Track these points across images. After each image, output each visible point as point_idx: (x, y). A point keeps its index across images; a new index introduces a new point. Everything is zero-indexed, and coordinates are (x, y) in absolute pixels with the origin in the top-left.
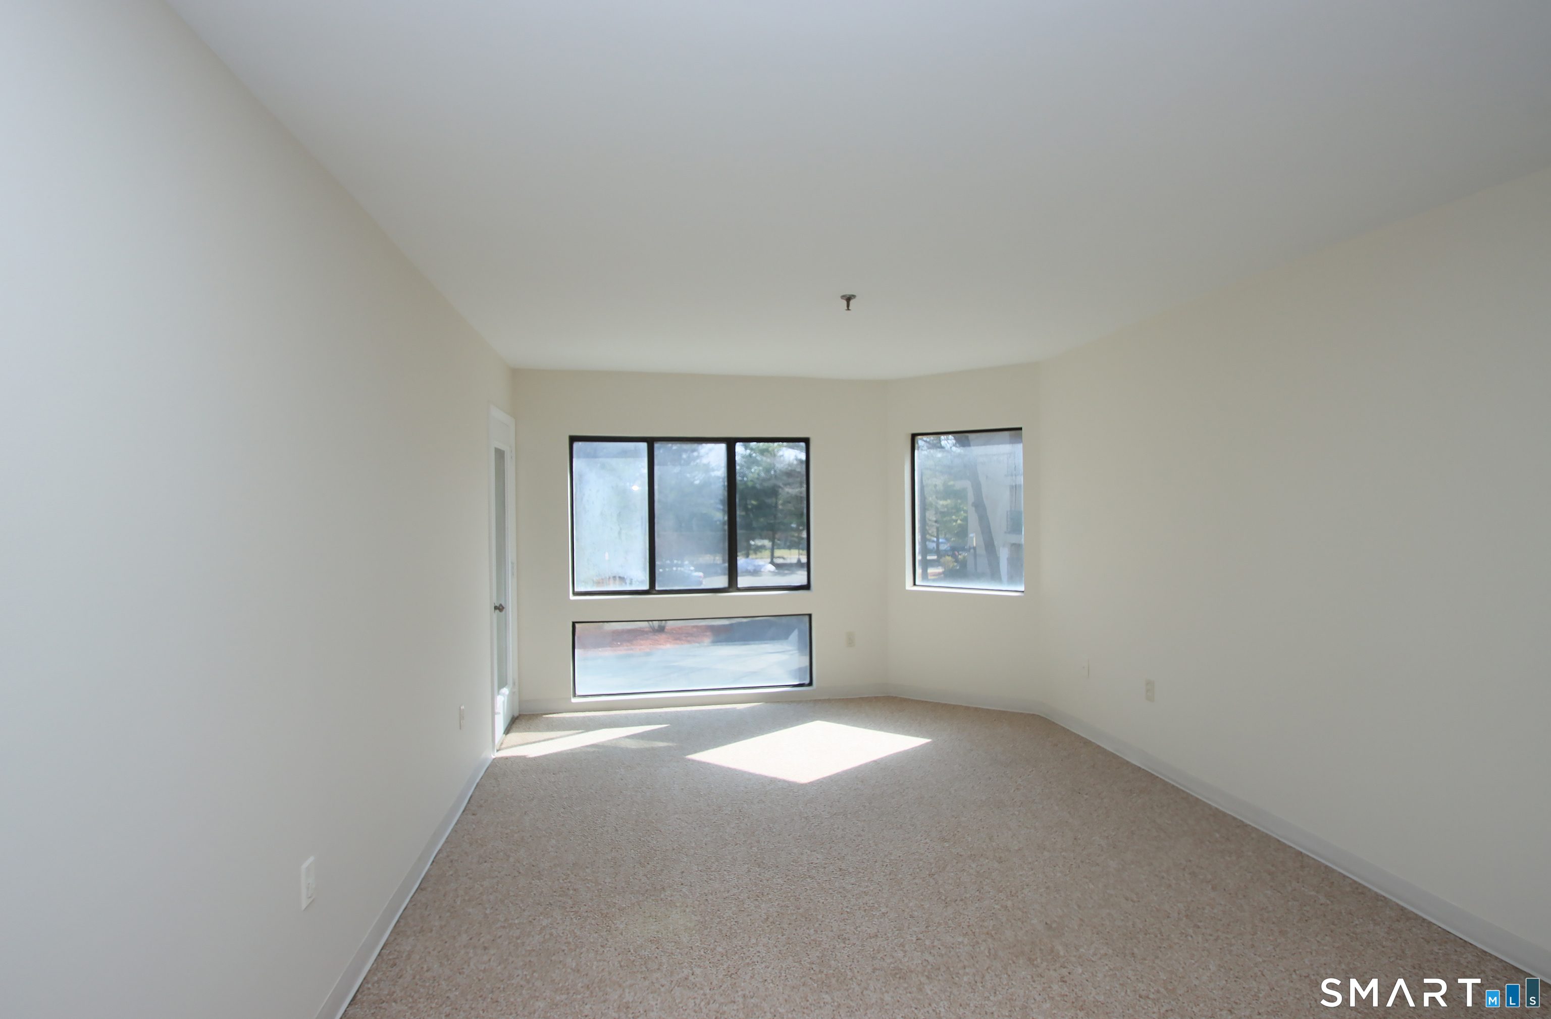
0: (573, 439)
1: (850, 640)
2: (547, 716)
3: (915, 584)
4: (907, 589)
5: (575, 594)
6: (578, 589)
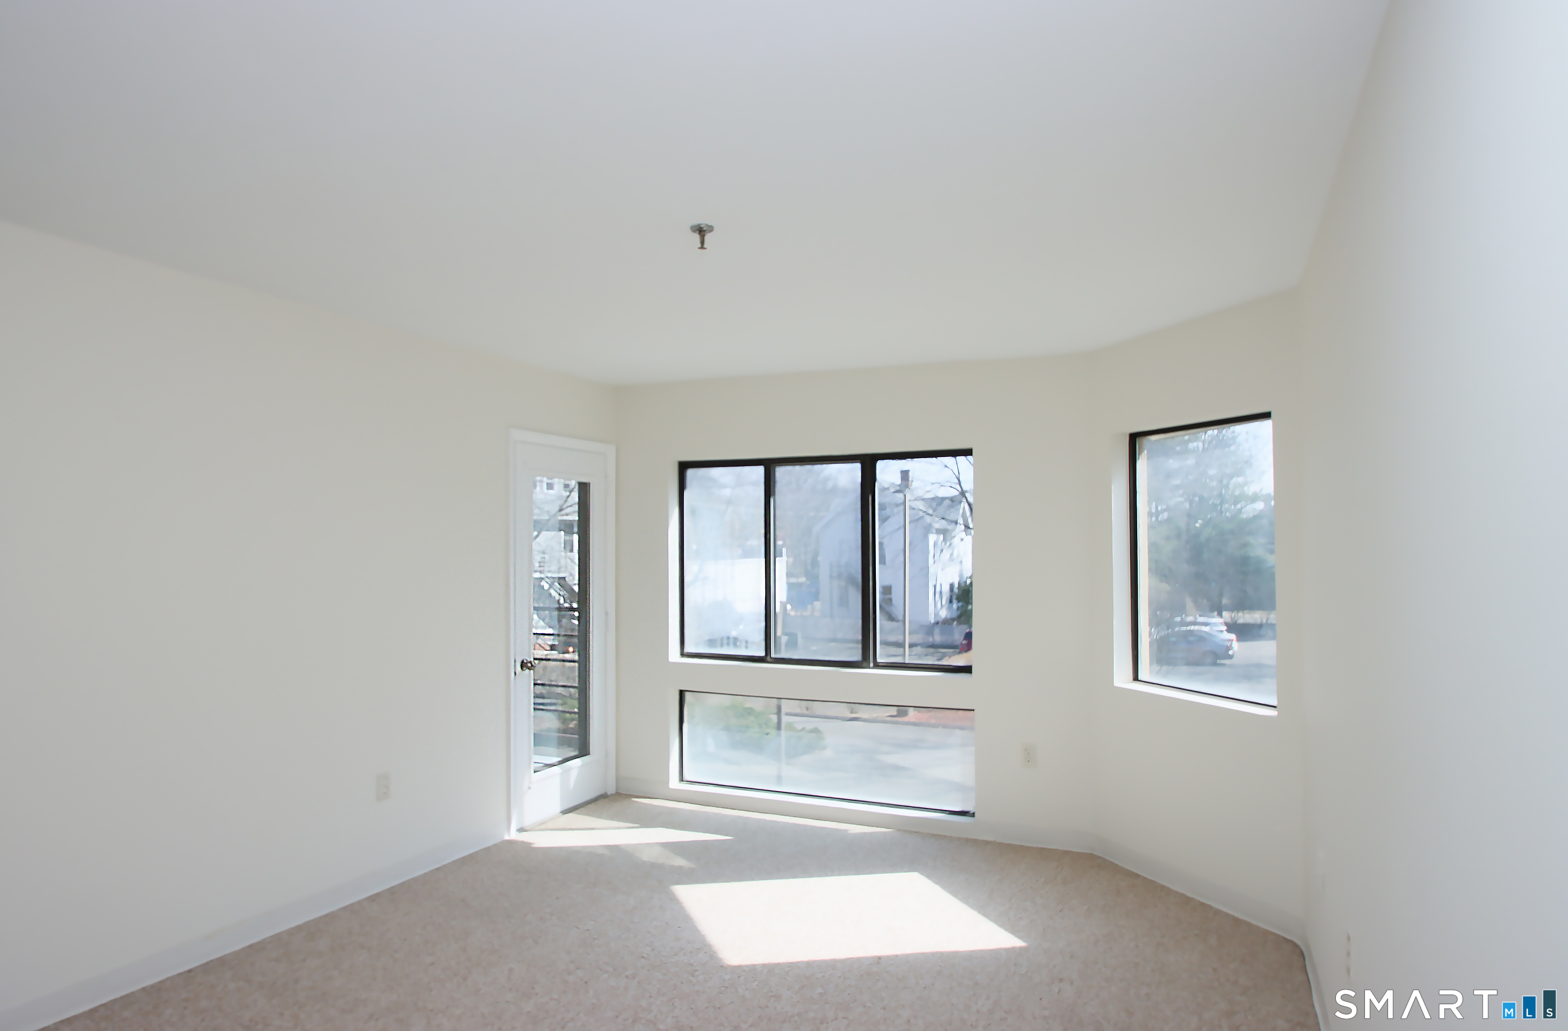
0: (684, 467)
1: (1029, 755)
2: (637, 800)
3: (1136, 678)
4: (1115, 685)
5: (683, 654)
6: (688, 649)
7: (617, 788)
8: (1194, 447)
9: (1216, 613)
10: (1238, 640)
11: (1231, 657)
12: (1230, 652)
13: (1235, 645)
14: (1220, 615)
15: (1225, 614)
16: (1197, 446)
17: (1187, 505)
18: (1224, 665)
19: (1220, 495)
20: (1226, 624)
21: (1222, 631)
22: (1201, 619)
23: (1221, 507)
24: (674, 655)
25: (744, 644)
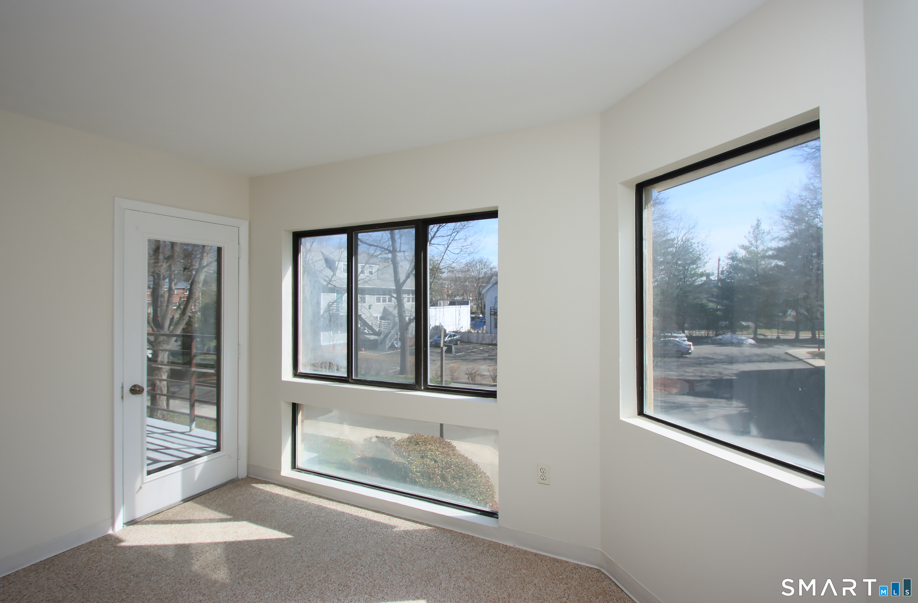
0: (298, 236)
1: (543, 474)
3: (640, 413)
5: (296, 374)
6: (302, 369)
7: (248, 473)
8: (671, 250)
9: (681, 332)
10: (693, 345)
11: (690, 354)
12: (690, 351)
13: (692, 347)
14: (684, 332)
15: (686, 331)
16: (673, 250)
17: (667, 279)
18: (687, 357)
19: (684, 274)
20: (687, 337)
21: (685, 340)
22: (675, 335)
23: (685, 280)
24: (287, 374)
25: (335, 368)
